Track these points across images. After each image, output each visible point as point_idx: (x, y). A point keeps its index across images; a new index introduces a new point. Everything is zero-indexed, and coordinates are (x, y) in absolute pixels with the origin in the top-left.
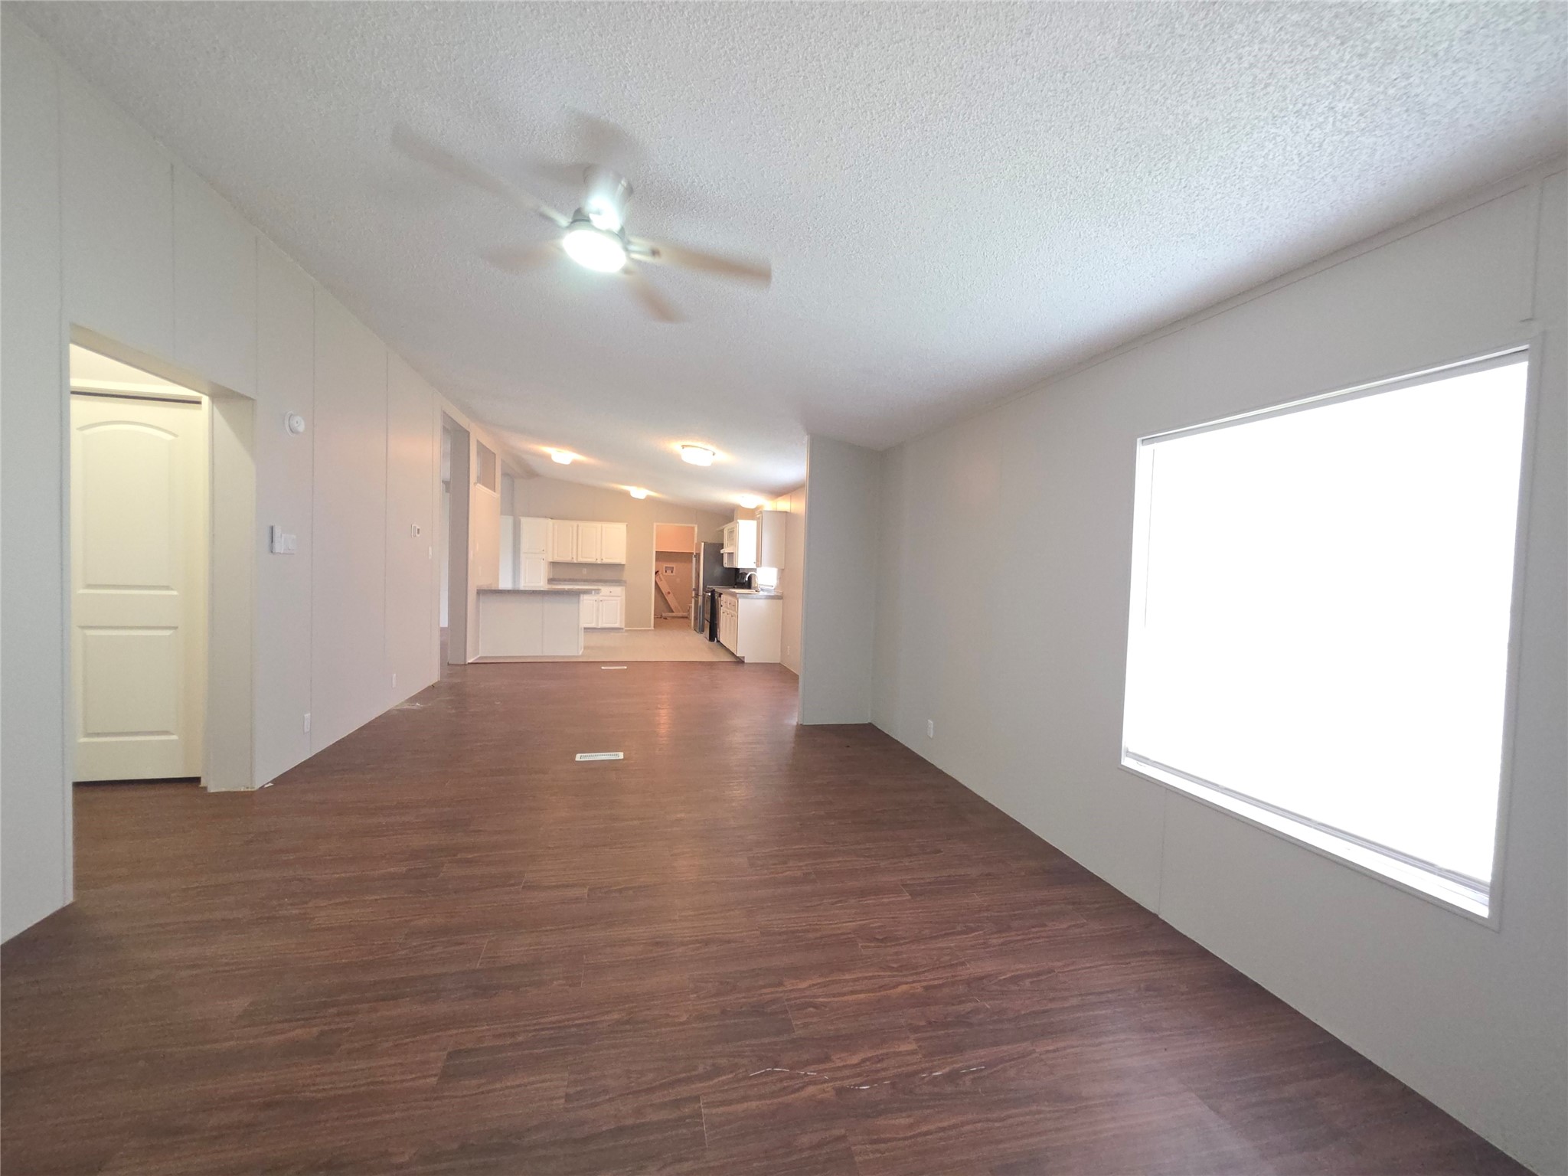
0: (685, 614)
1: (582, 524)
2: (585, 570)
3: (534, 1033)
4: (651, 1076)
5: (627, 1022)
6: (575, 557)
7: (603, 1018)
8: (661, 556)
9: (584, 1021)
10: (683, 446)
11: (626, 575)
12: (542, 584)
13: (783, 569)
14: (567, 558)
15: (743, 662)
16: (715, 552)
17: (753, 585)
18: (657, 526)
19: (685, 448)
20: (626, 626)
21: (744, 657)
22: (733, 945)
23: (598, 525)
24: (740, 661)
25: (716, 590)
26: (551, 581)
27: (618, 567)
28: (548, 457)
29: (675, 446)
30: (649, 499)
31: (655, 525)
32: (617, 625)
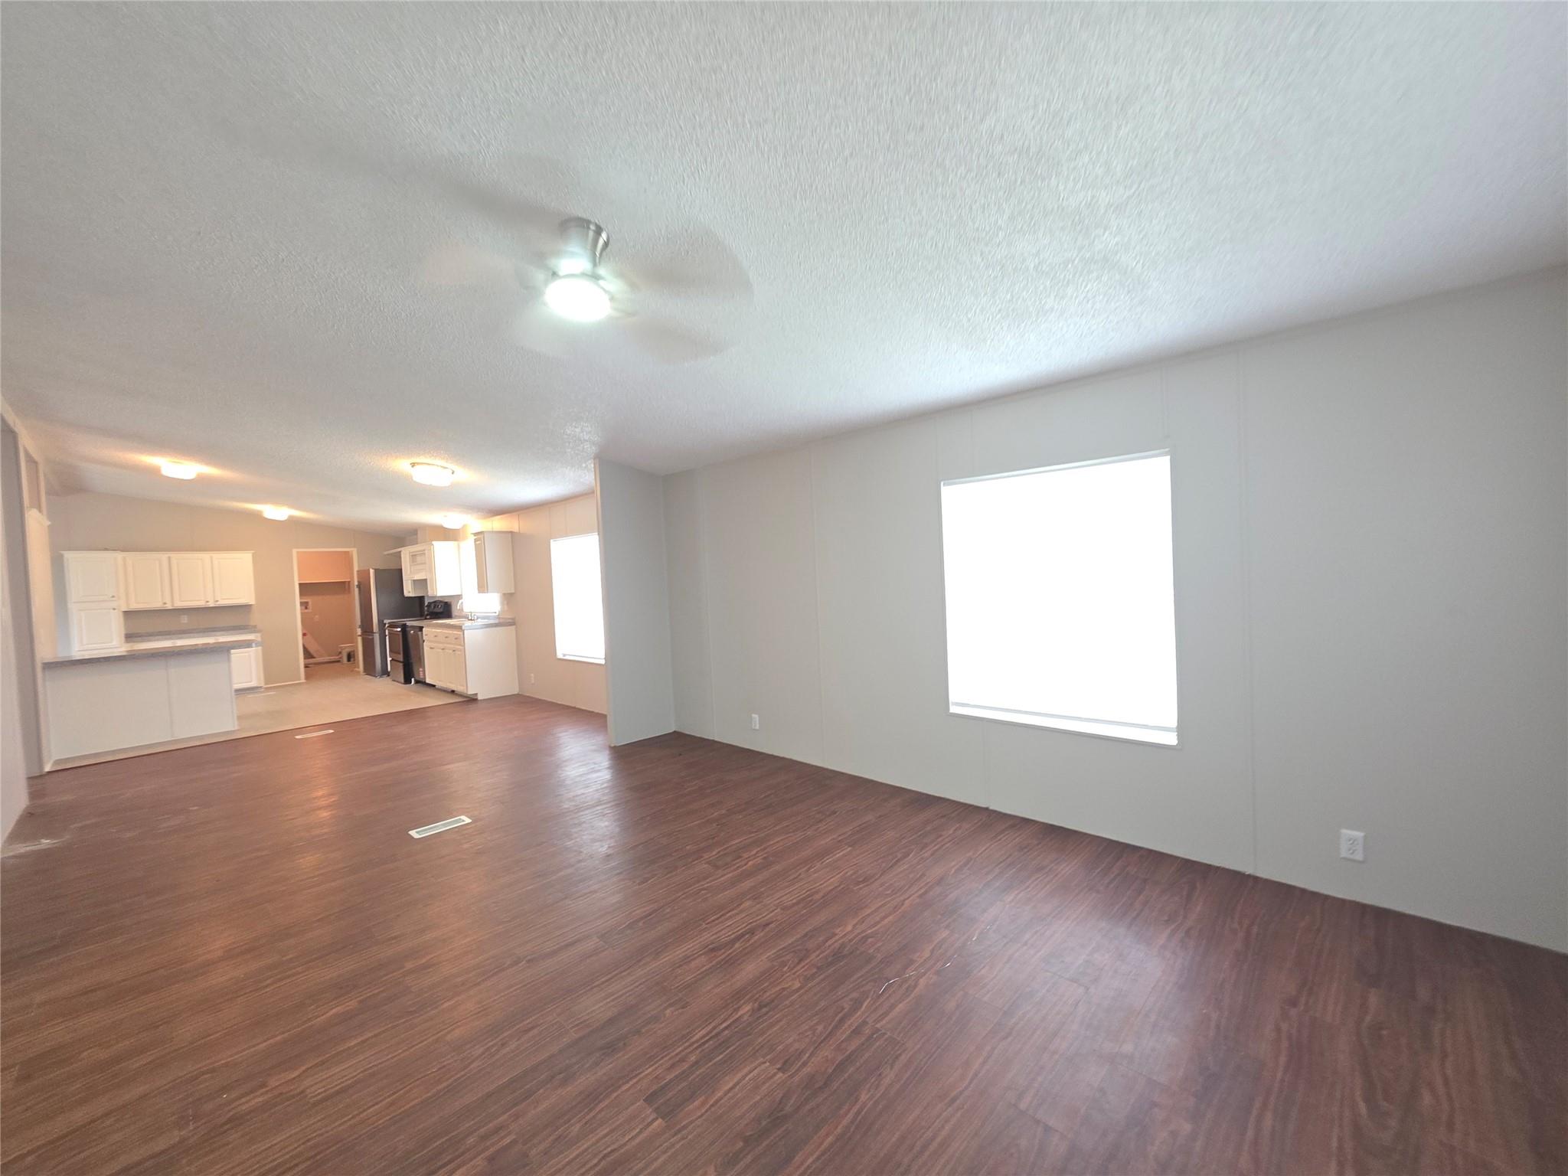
0: (336, 658)
1: (175, 556)
2: (186, 616)
3: (700, 1049)
4: (820, 1028)
5: (760, 1008)
6: (168, 600)
7: (739, 1014)
8: (305, 589)
9: (728, 1022)
10: (413, 465)
11: (255, 619)
12: (117, 646)
13: (511, 594)
14: (155, 601)
15: (476, 699)
16: (392, 578)
17: (455, 613)
18: (298, 552)
19: (417, 467)
20: (266, 684)
21: (476, 694)
22: (773, 925)
23: (205, 556)
24: (472, 700)
25: (408, 623)
26: (129, 637)
27: (245, 608)
28: (155, 472)
29: (401, 465)
30: (292, 522)
31: (295, 551)
32: (253, 684)
